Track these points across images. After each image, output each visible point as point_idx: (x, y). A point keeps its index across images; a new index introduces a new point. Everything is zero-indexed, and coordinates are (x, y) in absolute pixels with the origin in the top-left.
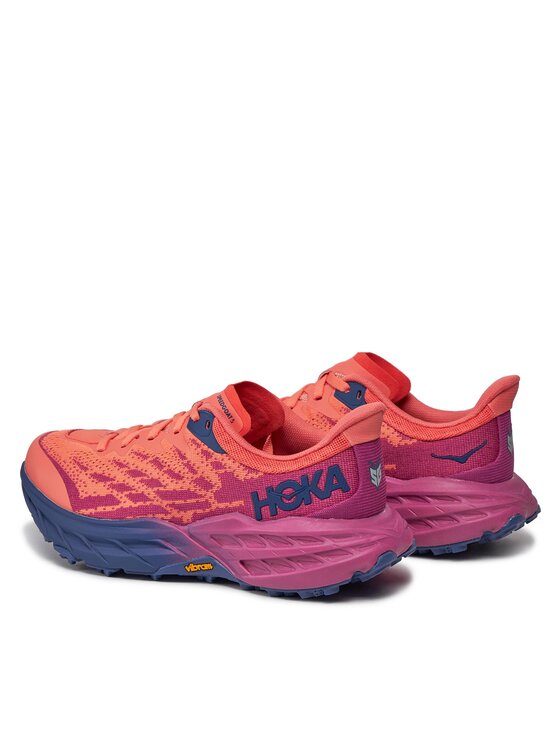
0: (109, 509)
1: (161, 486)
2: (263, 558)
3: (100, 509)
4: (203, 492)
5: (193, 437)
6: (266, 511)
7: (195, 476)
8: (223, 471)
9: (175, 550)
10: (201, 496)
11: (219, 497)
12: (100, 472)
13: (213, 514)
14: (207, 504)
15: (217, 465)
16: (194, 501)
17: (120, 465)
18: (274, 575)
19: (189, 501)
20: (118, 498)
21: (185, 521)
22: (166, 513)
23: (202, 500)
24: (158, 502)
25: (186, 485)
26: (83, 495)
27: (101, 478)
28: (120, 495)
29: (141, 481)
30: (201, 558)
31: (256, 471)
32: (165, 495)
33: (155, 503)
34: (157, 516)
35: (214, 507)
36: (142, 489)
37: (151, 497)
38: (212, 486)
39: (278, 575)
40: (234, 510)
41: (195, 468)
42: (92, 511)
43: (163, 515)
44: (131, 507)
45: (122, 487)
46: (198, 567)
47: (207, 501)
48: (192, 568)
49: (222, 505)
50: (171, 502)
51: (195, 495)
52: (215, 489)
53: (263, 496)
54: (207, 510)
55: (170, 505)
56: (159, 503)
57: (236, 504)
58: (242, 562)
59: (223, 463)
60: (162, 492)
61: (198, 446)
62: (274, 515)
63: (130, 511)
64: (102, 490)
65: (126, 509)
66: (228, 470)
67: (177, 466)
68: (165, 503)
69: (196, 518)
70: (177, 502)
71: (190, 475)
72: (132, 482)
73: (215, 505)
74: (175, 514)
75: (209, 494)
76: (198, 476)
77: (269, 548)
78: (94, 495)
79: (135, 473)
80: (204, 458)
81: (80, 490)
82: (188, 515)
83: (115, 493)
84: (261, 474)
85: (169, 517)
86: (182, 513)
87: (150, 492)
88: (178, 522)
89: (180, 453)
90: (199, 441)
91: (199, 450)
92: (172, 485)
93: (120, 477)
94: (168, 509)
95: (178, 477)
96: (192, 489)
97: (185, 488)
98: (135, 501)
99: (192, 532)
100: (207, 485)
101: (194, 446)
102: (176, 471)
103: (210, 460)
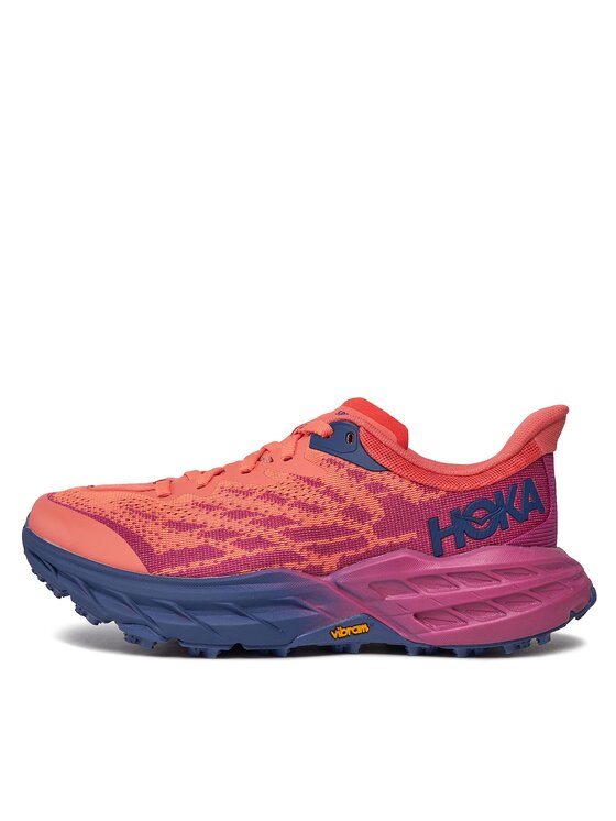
0: (209, 563)
1: (292, 522)
2: (454, 604)
3: (195, 565)
4: (357, 526)
5: (328, 456)
6: (448, 542)
7: (343, 506)
8: (386, 494)
9: (316, 610)
10: (354, 531)
11: (380, 530)
12: (177, 519)
13: (369, 555)
14: (363, 541)
15: (375, 488)
16: (343, 538)
17: (210, 508)
18: (473, 624)
19: (336, 540)
20: (220, 547)
21: (326, 569)
22: (300, 559)
23: (355, 537)
24: (288, 545)
25: (331, 517)
26: (159, 550)
27: (181, 526)
28: (221, 544)
29: (253, 522)
30: (352, 618)
31: (435, 490)
32: (297, 535)
33: (282, 548)
34: (287, 565)
35: (371, 545)
36: (259, 531)
37: (276, 539)
38: (370, 516)
39: (480, 624)
40: (402, 546)
41: (341, 494)
42: (183, 568)
43: (295, 564)
44: (244, 556)
45: (222, 534)
46: (348, 631)
47: (362, 537)
48: (340, 633)
49: (385, 542)
50: (310, 543)
51: (345, 531)
52: (374, 520)
53: (445, 522)
54: (362, 550)
55: (309, 548)
56: (289, 548)
57: (405, 537)
58: (416, 616)
59: (385, 483)
60: (295, 531)
61: (340, 466)
62: (461, 548)
63: (244, 562)
64: (189, 540)
65: (237, 561)
66: (394, 492)
67: (311, 496)
68: (301, 545)
69: (343, 563)
70: (320, 542)
71: (335, 504)
72: (235, 525)
73: (374, 542)
74: (315, 560)
75: (367, 527)
76: (348, 504)
77: (464, 589)
78: (176, 548)
79: (238, 514)
80: (354, 480)
81: (153, 544)
82: (332, 561)
83: (212, 542)
84: (442, 493)
85: (304, 565)
86: (325, 557)
87: (274, 534)
88: (317, 571)
89: (308, 480)
90: (338, 460)
91: (343, 471)
92: (310, 521)
93: (214, 521)
94: (305, 553)
95: (316, 509)
96: (341, 523)
97: (330, 523)
98: (250, 549)
99: (341, 582)
100: (363, 516)
101: (333, 467)
102: (310, 502)
103: (362, 482)
